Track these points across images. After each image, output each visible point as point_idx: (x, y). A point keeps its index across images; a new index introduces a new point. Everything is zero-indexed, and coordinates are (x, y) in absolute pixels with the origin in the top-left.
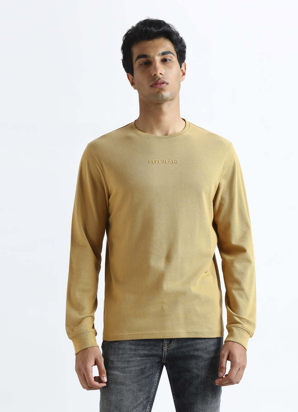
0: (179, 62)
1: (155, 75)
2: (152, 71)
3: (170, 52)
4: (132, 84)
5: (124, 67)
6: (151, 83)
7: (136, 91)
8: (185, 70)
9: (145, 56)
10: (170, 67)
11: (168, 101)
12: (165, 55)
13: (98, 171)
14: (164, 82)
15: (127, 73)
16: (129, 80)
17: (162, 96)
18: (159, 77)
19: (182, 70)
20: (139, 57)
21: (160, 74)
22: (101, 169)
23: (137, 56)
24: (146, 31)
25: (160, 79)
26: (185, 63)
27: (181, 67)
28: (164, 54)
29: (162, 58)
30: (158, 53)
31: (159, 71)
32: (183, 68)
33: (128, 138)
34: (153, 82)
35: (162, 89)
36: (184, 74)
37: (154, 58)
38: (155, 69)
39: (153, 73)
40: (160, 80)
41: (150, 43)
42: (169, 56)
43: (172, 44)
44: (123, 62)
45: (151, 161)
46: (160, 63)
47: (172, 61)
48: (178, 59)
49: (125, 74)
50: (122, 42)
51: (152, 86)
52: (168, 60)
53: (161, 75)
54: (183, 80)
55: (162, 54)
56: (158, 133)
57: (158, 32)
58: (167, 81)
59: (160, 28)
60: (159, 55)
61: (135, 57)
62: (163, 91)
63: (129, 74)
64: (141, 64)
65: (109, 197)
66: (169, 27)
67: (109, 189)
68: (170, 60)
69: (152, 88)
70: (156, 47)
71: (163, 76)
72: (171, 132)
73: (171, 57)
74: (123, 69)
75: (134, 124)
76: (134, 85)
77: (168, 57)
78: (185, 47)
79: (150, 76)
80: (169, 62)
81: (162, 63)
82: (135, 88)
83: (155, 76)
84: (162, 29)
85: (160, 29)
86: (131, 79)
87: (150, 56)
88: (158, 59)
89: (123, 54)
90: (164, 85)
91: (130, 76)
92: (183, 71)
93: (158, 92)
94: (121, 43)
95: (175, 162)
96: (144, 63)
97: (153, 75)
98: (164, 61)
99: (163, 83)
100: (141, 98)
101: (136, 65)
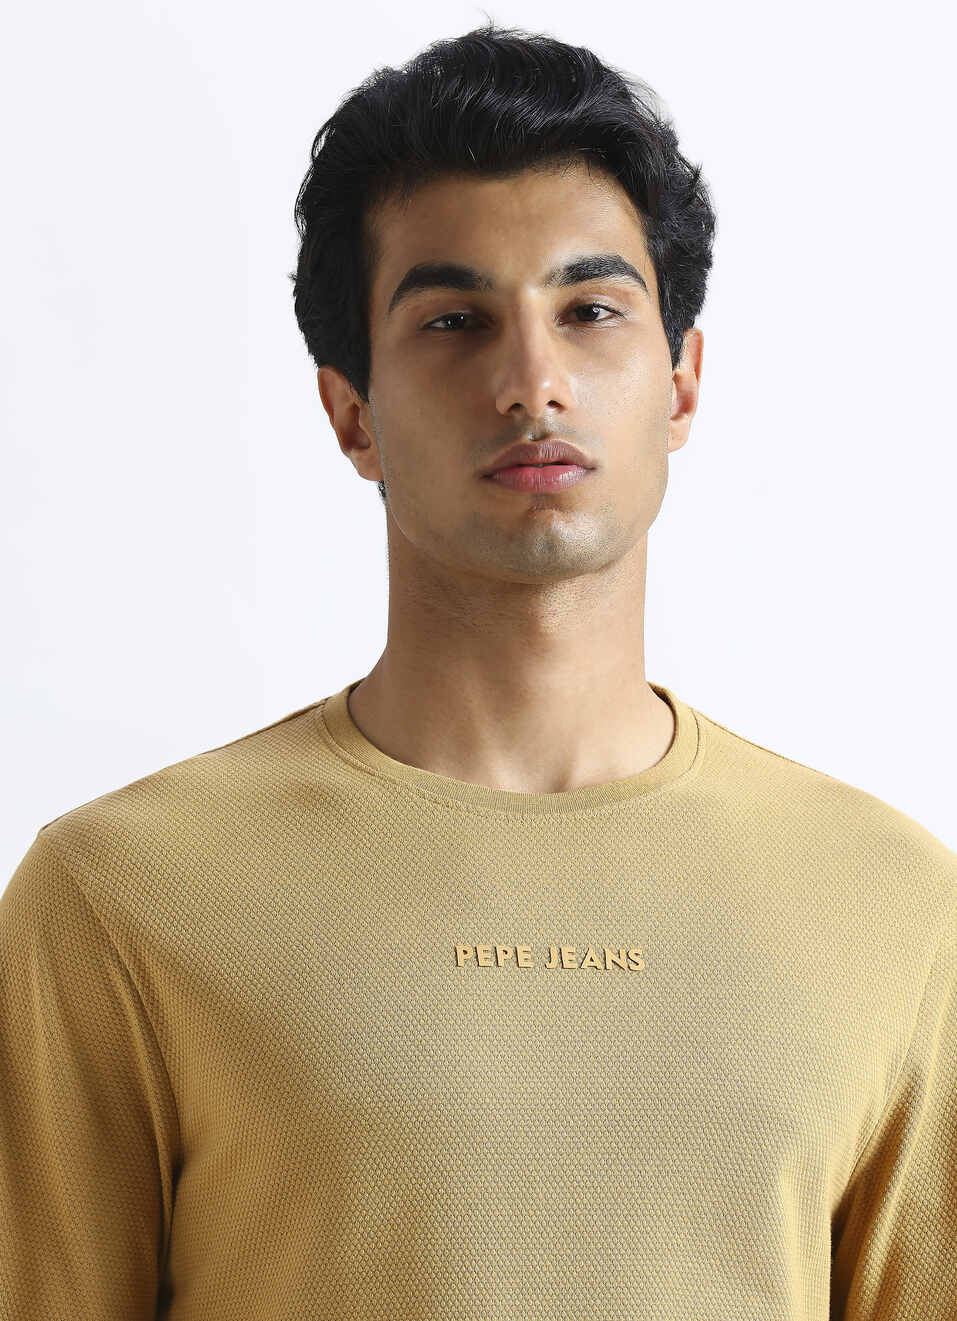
0: (667, 328)
1: (517, 406)
2: (497, 380)
3: (617, 266)
4: (350, 440)
5: (303, 327)
6: (490, 461)
7: (372, 487)
8: (698, 376)
9: (456, 277)
10: (612, 363)
11: (581, 573)
12: (587, 285)
13: (115, 998)
14: (570, 456)
15: (320, 362)
16: (328, 406)
17: (552, 545)
18: (542, 421)
19: (676, 379)
20: (420, 278)
21: (553, 404)
22: (134, 991)
23: (404, 272)
24: (479, 116)
25: (545, 436)
26: (699, 335)
27: (676, 359)
28: (578, 273)
29: (568, 300)
30: (546, 269)
31: (546, 384)
32: (685, 366)
33: (315, 798)
34: (502, 452)
35: (554, 501)
36: (686, 405)
37: (513, 294)
38: (521, 368)
39: (501, 391)
40: (547, 445)
41: (496, 193)
42: (614, 292)
43: (632, 209)
44: (297, 292)
45: (471, 953)
46: (551, 330)
47: (628, 324)
48: (663, 308)
49: (304, 369)
50: (306, 164)
51: (488, 476)
52: (603, 314)
53: (551, 411)
54: (681, 439)
55: (573, 277)
56: (506, 776)
57: (555, 127)
58: (588, 452)
59: (570, 97)
60: (549, 279)
61: (387, 277)
62: (556, 514)
63: (331, 374)
64: (429, 326)
65: (178, 1168)
66: (624, 95)
67: (189, 1116)
68: (615, 313)
69: (491, 489)
70: (536, 225)
71: (563, 415)
72: (585, 770)
73: (625, 296)
74: (298, 339)
75: (344, 708)
76: (362, 447)
77: (604, 292)
78: (711, 226)
79: (483, 408)
80: (611, 323)
81: (566, 328)
82: (366, 470)
83: (518, 416)
84: (580, 108)
85: (571, 109)
86: (342, 409)
87: (489, 284)
88: (539, 302)
89: (303, 239)
90: (568, 475)
91: (340, 385)
92: (684, 386)
93: (528, 519)
94: (296, 168)
95: (623, 962)
96: (445, 319)
97: (503, 406)
98: (578, 316)
99: (563, 463)
100: (406, 540)
101: (390, 327)
